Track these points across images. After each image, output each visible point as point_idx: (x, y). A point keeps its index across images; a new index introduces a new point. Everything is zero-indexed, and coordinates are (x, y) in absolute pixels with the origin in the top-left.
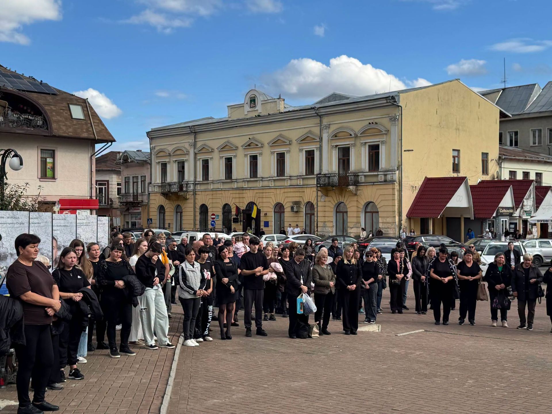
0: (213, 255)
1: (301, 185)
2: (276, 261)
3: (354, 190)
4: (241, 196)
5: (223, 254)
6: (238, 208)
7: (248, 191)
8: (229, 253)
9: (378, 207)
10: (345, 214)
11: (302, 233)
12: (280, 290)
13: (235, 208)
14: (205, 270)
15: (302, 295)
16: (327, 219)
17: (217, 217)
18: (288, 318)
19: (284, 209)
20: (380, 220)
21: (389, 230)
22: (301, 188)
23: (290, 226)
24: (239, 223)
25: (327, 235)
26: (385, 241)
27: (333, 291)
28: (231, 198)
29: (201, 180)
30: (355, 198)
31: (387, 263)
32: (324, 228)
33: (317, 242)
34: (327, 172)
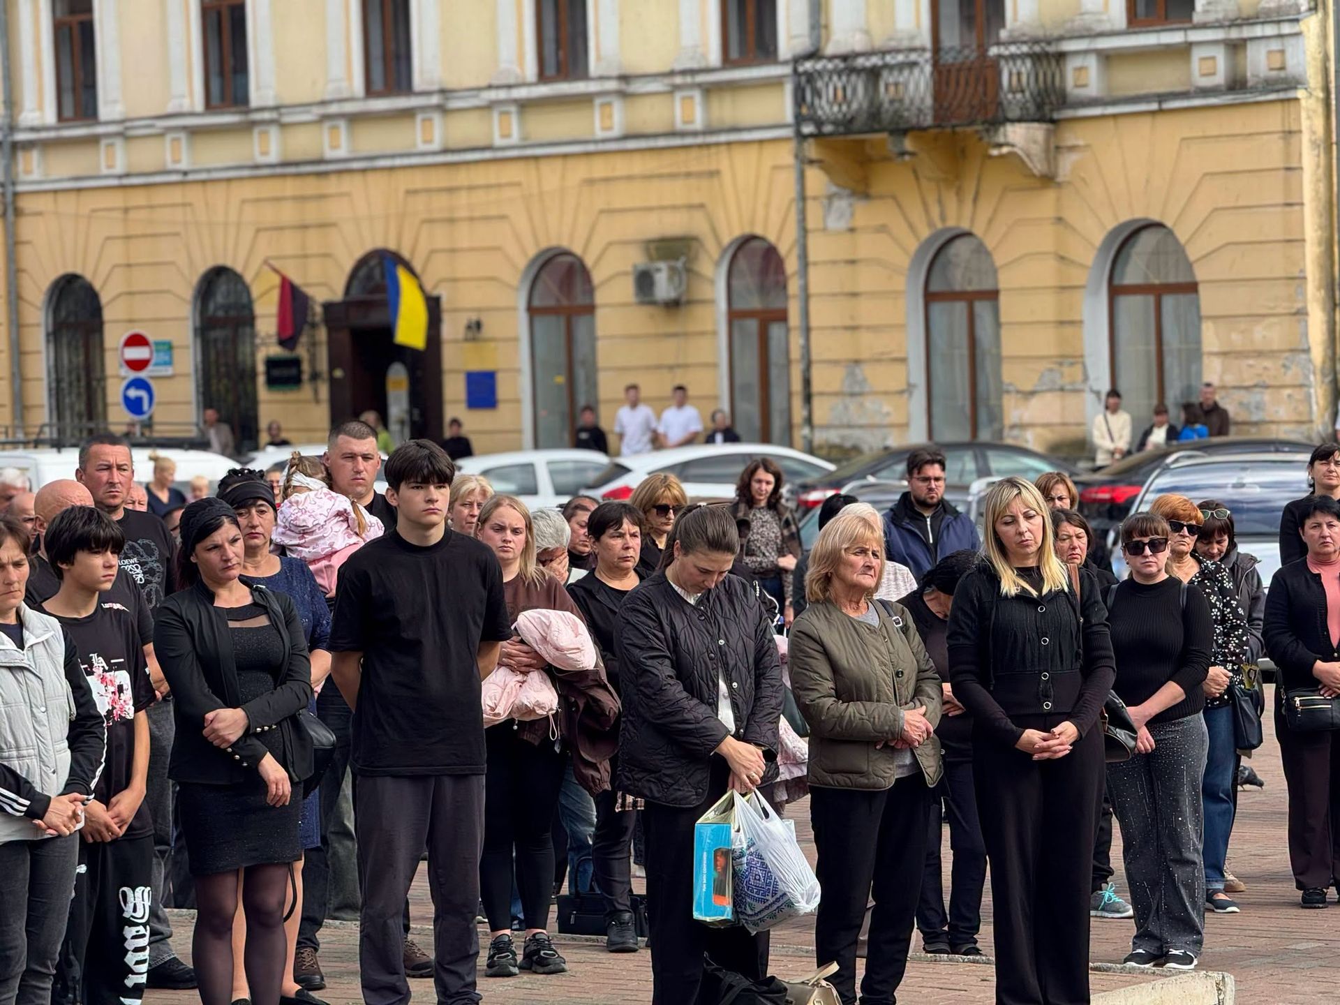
0: (149, 572)
1: (695, 134)
2: (550, 597)
3: (1037, 150)
4: (312, 213)
5: (214, 556)
6: (292, 297)
7: (358, 178)
8: (251, 551)
9: (1193, 253)
10: (982, 308)
11: (710, 440)
12: (586, 783)
13: (275, 296)
14: (99, 662)
15: (731, 804)
16: (868, 344)
17: (163, 357)
18: (647, 954)
19: (590, 289)
20: (1210, 337)
21: (1267, 396)
22: (694, 153)
23: (633, 396)
24: (306, 391)
25: (872, 442)
26: (1244, 466)
27: (931, 767)
28: (248, 235)
29: (50, 117)
30: (1045, 204)
31: (1267, 582)
32: (853, 404)
33: (807, 488)
34: (857, 43)
